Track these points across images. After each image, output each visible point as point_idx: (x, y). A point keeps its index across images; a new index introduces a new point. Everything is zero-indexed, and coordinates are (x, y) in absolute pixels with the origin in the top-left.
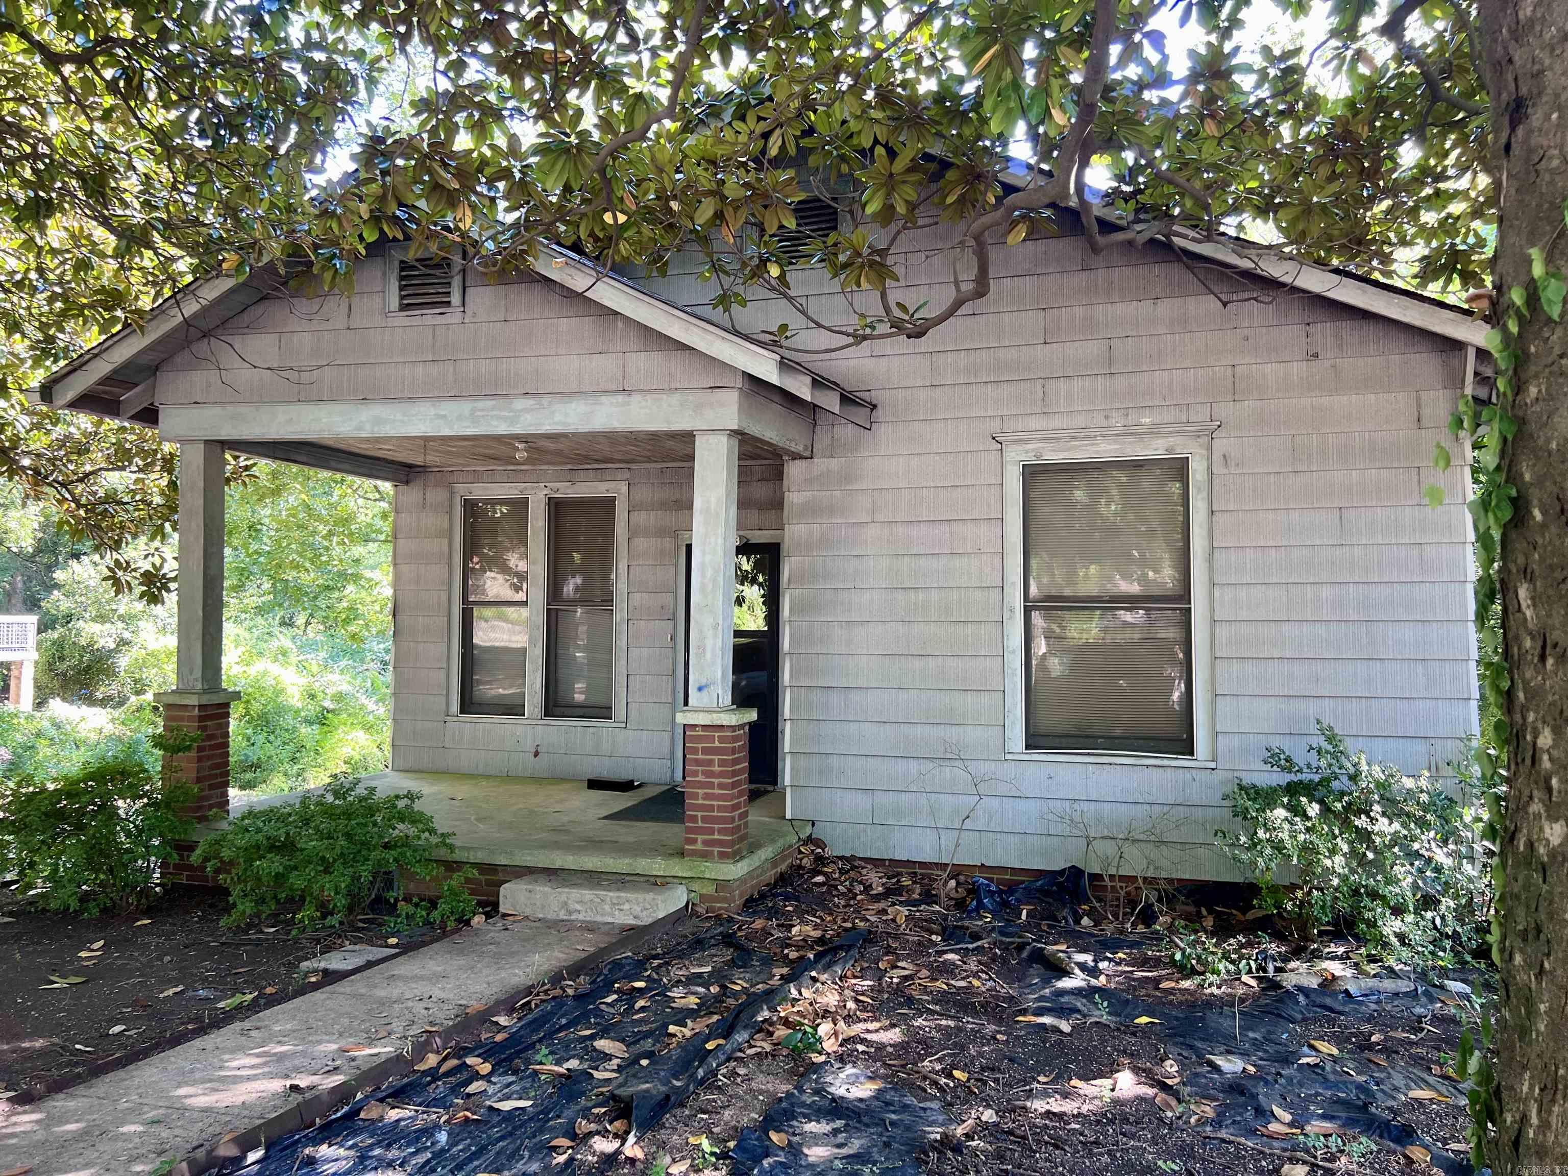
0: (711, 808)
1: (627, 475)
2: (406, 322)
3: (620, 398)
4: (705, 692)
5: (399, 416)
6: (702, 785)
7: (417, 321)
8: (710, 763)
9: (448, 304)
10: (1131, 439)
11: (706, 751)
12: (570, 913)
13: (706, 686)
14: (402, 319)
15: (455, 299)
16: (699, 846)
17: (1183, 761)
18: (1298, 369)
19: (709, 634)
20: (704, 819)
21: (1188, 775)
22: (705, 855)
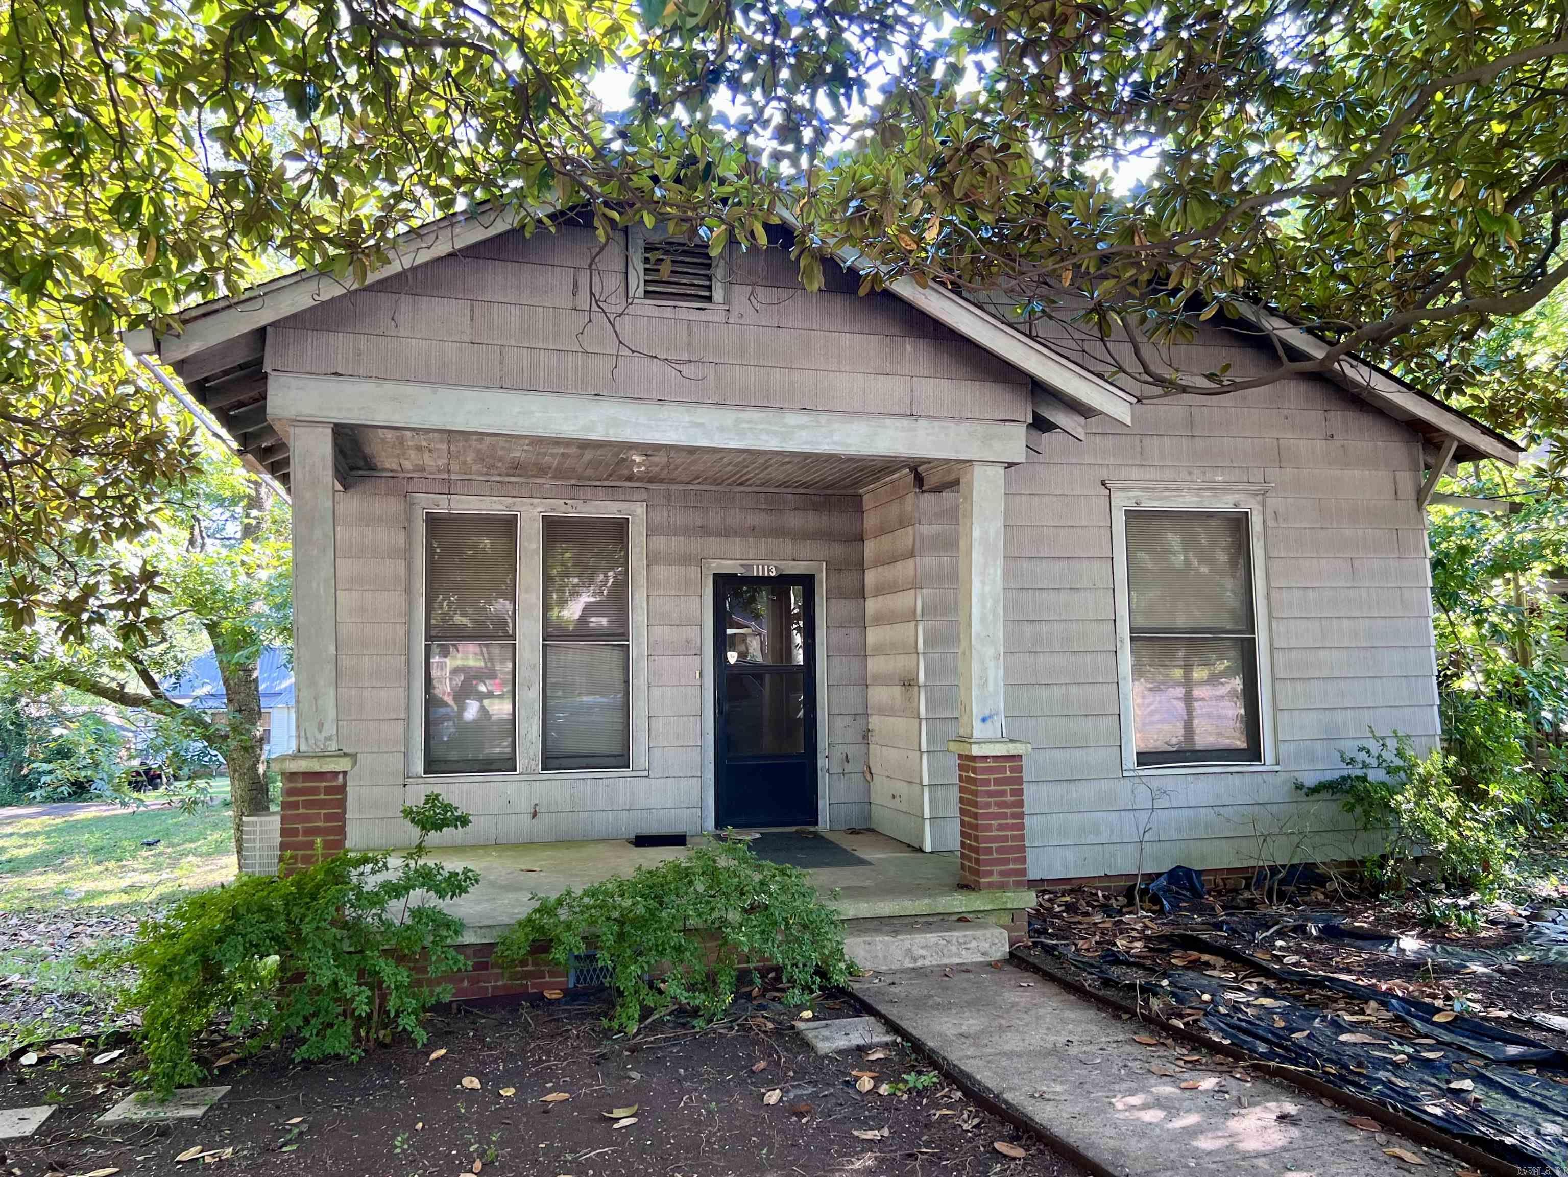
0: (1005, 839)
1: (645, 496)
2: (655, 312)
3: (905, 422)
4: (989, 722)
5: (643, 420)
6: (996, 816)
7: (668, 313)
8: (1003, 793)
9: (709, 299)
10: (1208, 493)
11: (997, 782)
12: (915, 960)
13: (990, 717)
14: (648, 308)
15: (718, 295)
16: (995, 878)
17: (1256, 767)
18: (1320, 445)
19: (991, 664)
20: (1000, 850)
21: (1260, 778)
22: (1003, 887)
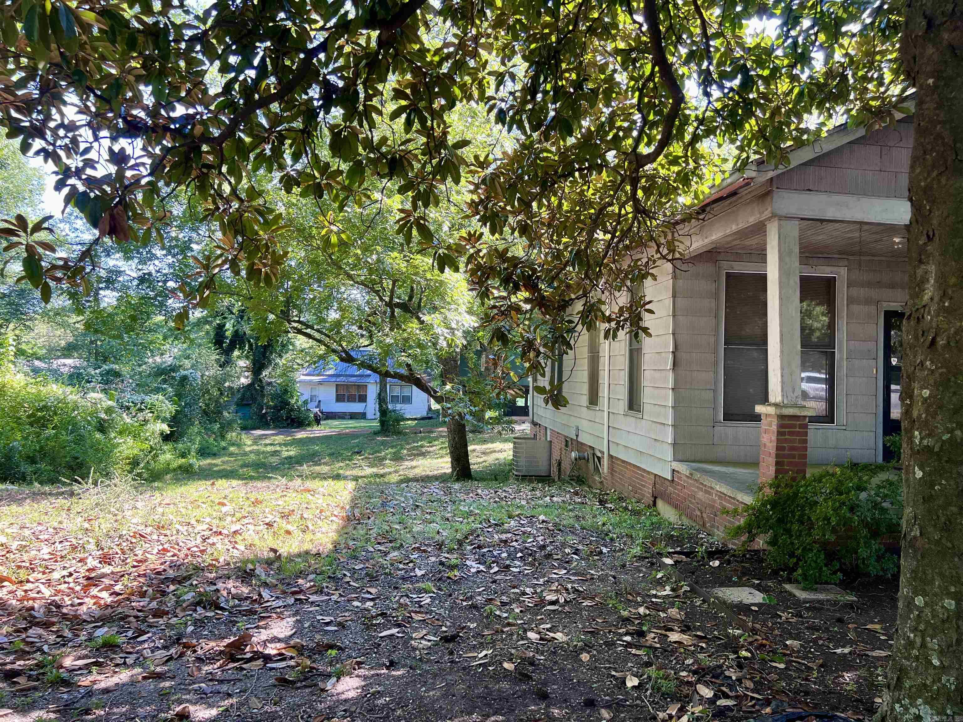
1: (846, 263)
